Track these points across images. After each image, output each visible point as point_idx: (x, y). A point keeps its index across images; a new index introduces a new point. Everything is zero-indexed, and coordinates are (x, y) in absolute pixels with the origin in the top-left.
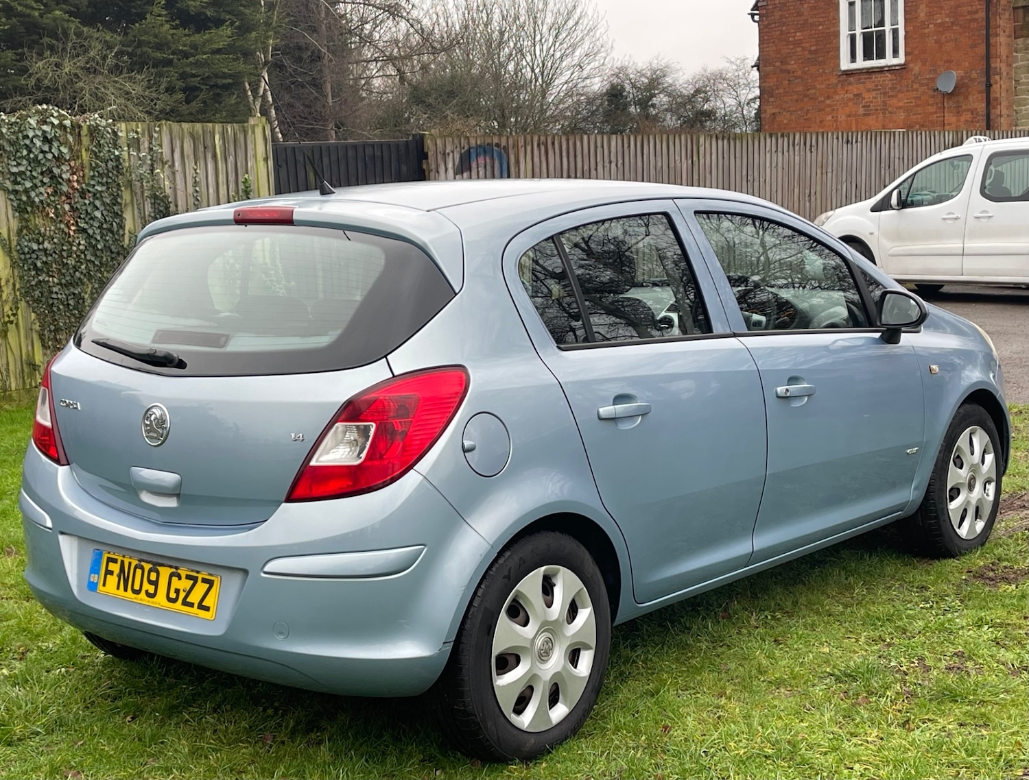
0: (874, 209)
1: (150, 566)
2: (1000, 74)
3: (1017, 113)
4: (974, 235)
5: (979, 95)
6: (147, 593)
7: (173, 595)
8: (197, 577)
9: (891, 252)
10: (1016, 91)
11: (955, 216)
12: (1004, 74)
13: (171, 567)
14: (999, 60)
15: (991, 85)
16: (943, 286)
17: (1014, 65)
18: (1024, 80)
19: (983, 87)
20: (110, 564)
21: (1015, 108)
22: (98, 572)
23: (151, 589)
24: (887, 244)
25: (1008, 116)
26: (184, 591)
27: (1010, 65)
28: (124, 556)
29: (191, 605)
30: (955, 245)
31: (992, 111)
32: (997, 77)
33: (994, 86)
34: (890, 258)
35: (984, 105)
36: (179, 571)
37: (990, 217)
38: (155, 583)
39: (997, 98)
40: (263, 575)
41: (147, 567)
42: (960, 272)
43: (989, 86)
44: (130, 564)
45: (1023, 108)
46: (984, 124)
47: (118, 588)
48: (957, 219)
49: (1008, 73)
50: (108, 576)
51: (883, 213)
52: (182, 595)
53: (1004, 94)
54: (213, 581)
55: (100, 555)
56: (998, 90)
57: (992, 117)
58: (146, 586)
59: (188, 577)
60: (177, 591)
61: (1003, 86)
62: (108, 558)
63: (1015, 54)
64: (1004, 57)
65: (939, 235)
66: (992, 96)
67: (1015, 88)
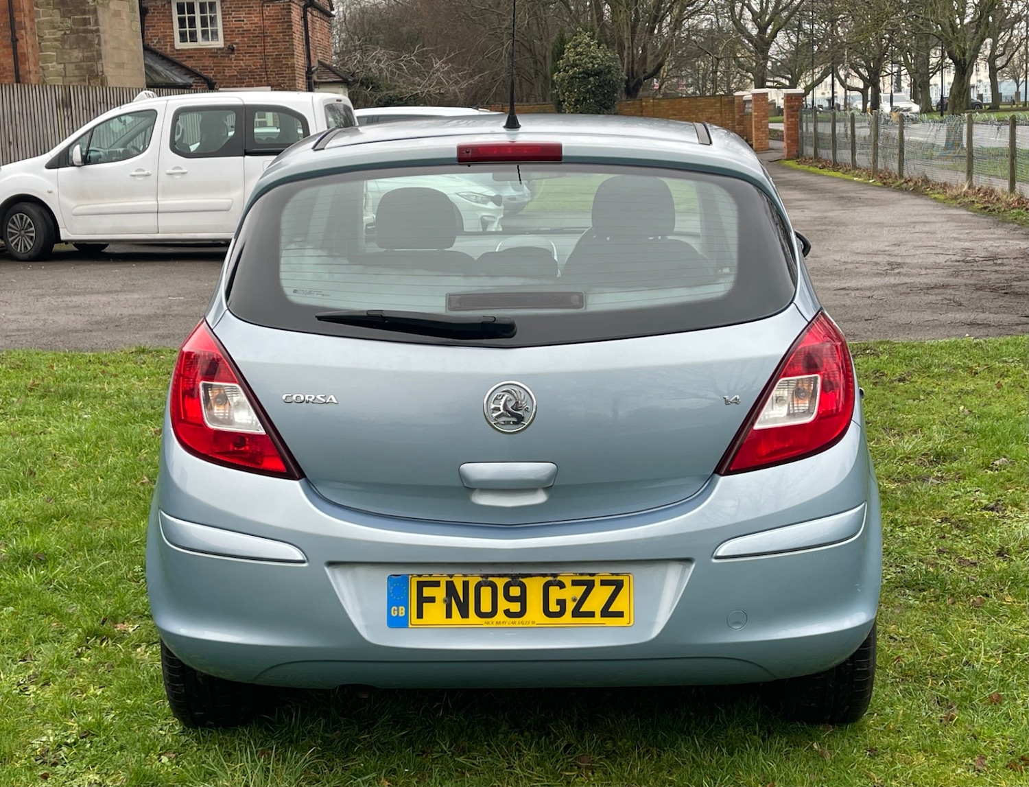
0: (49, 166)
1: (507, 580)
2: (25, 28)
3: (43, 70)
4: (168, 192)
5: (5, 50)
6: (508, 613)
7: (554, 608)
8: (593, 581)
9: (75, 211)
10: (40, 47)
11: (146, 173)
12: (29, 29)
13: (544, 575)
14: (22, 14)
15: (17, 40)
16: (106, 245)
17: (36, 20)
18: (47, 36)
19: (9, 42)
20: (425, 589)
21: (41, 65)
22: (405, 603)
23: (515, 607)
24: (71, 203)
25: (36, 72)
26: (574, 600)
27: (32, 20)
28: (451, 576)
29: (591, 614)
30: (148, 202)
31: (21, 67)
32: (23, 32)
33: (21, 41)
34: (74, 217)
35: (11, 60)
36: (559, 578)
37: (184, 173)
38: (522, 599)
39: (24, 53)
40: (714, 561)
41: (501, 583)
42: (156, 230)
43: (15, 41)
44: (466, 585)
45: (50, 65)
46: (14, 79)
47: (449, 615)
48: (148, 175)
49: (31, 29)
50: (425, 605)
51: (61, 170)
52: (570, 606)
53: (30, 50)
54: (623, 581)
55: (405, 580)
56: (24, 45)
57: (20, 73)
58: (503, 604)
59: (575, 583)
60: (562, 603)
61: (29, 42)
62: (418, 582)
63: (36, 9)
64: (27, 12)
65: (130, 193)
66: (20, 51)
67: (40, 44)
